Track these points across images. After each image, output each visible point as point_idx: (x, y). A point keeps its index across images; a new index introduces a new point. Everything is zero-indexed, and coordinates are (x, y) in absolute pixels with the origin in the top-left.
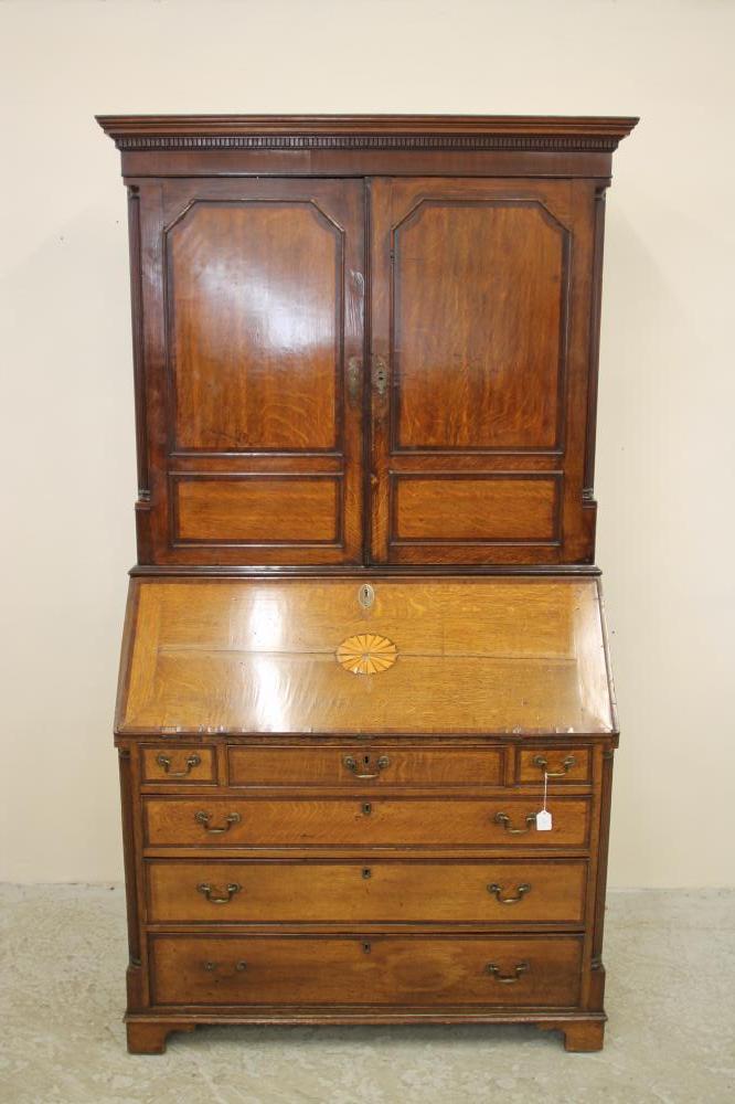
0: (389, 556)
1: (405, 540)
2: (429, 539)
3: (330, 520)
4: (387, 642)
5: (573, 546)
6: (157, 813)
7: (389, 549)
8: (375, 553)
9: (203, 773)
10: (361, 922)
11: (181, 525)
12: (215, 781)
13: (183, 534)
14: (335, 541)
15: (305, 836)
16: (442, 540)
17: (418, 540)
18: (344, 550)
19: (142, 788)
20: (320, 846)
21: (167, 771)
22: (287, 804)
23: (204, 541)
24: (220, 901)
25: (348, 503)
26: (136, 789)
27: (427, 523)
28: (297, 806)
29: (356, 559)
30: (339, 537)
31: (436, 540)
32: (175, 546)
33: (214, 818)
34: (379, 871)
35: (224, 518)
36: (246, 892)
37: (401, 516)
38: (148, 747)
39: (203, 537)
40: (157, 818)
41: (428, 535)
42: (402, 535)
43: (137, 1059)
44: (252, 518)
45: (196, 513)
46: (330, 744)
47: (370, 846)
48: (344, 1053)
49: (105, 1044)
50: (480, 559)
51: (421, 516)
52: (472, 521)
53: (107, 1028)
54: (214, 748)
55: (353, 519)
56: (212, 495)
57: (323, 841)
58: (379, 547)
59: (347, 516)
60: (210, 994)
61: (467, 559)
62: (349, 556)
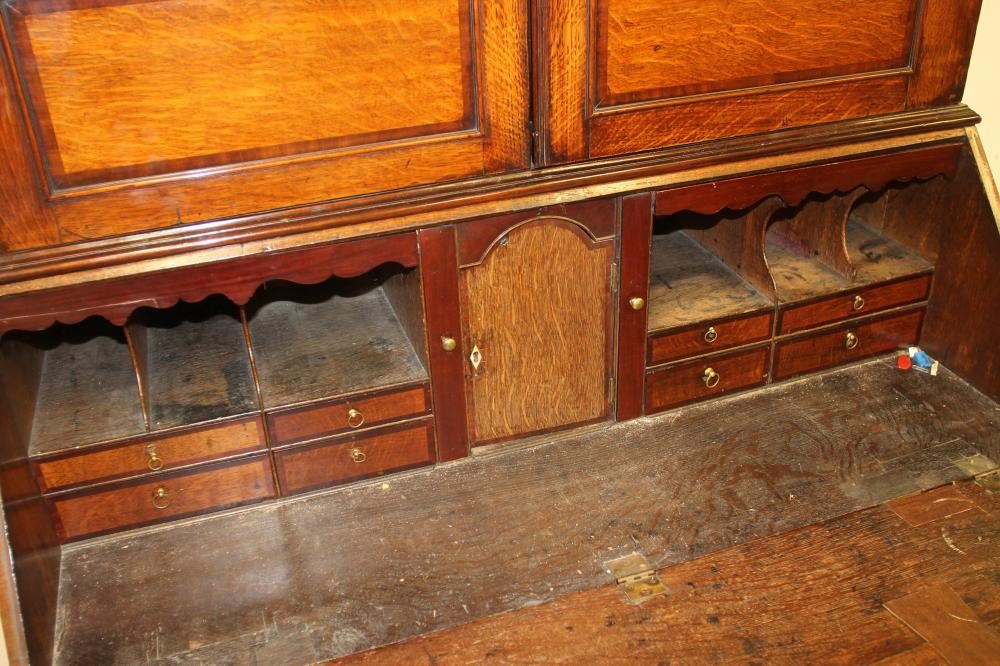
0: (586, 139)
1: (621, 100)
2: (670, 92)
3: (449, 73)
5: (933, 70)
7: (589, 125)
8: (557, 139)
11: (61, 138)
13: (69, 162)
14: (466, 122)
16: (697, 89)
17: (650, 94)
18: (486, 141)
23: (136, 171)
25: (491, 24)
27: (668, 56)
29: (515, 159)
30: (471, 115)
31: (684, 90)
32: (57, 194)
35: (177, 103)
37: (615, 42)
39: (128, 162)
41: (669, 81)
42: (615, 90)
44: (253, 93)
45: (94, 99)
50: (767, 122)
51: (658, 41)
52: (760, 37)
55: (503, 63)
56: (132, 42)
58: (564, 123)
59: (489, 60)
61: (742, 123)
62: (498, 153)
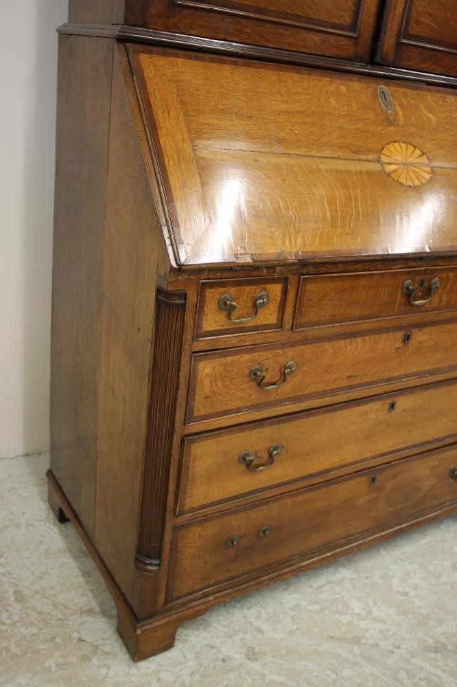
4: (418, 152)
6: (208, 376)
7: (399, 45)
9: (268, 315)
10: (376, 457)
12: (280, 325)
15: (350, 377)
18: (356, 40)
19: (195, 344)
20: (361, 385)
21: (229, 317)
22: (342, 343)
24: (261, 468)
26: (187, 347)
28: (350, 344)
33: (270, 370)
34: (403, 402)
36: (287, 452)
38: (211, 285)
40: (207, 382)
43: (143, 664)
46: (397, 269)
47: (401, 378)
48: (328, 582)
49: (95, 661)
53: (81, 640)
54: (285, 281)
57: (365, 380)
60: (228, 571)
